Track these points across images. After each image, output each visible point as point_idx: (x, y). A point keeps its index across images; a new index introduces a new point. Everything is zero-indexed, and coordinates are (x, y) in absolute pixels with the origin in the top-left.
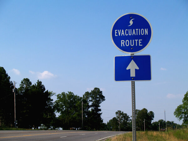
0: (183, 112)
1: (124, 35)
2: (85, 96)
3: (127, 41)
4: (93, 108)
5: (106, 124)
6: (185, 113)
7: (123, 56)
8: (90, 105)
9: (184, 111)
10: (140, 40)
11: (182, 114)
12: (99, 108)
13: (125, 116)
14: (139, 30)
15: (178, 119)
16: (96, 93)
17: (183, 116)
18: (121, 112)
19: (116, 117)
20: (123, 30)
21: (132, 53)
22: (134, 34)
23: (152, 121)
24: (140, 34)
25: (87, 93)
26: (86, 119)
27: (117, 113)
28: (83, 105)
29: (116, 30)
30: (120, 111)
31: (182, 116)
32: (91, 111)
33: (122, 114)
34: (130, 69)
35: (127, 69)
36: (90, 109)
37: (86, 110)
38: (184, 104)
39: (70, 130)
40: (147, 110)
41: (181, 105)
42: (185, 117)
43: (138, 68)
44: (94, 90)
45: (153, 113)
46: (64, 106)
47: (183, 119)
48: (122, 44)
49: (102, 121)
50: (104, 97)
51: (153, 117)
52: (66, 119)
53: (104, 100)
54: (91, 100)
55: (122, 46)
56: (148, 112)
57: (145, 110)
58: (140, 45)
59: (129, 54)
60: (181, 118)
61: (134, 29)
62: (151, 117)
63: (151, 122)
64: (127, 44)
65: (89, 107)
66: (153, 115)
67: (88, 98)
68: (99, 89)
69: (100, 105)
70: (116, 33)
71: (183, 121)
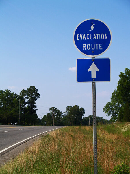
0: (111, 109)
1: (85, 39)
2: (22, 94)
3: (89, 45)
4: (29, 105)
5: (41, 119)
6: (113, 110)
7: (84, 59)
8: (27, 102)
9: (113, 107)
10: (100, 44)
11: (110, 110)
12: (34, 105)
13: (59, 112)
14: (99, 34)
15: (107, 115)
16: (32, 91)
17: (112, 112)
18: (55, 109)
19: (50, 113)
20: (84, 35)
21: (93, 56)
22: (95, 38)
23: (83, 116)
24: (100, 39)
25: (24, 91)
26: (22, 115)
27: (51, 109)
28: (20, 101)
29: (78, 35)
30: (53, 108)
31: (110, 112)
32: (27, 107)
33: (56, 110)
34: (91, 71)
35: (89, 71)
36: (26, 106)
37: (22, 107)
38: (113, 101)
39: (7, 125)
40: (78, 107)
41: (109, 102)
42: (113, 113)
43: (98, 70)
44: (30, 88)
45: (84, 109)
46: (2, 103)
47: (111, 115)
48: (84, 47)
49: (37, 117)
50: (39, 95)
51: (84, 113)
52: (4, 115)
53: (39, 97)
54: (27, 97)
55: (83, 49)
56: (80, 108)
57: (77, 106)
58: (100, 49)
59: (90, 57)
60: (109, 114)
61: (95, 34)
62: (82, 113)
63: (82, 118)
64: (89, 48)
65: (25, 103)
66: (84, 111)
67: (24, 95)
68: (34, 87)
69: (35, 102)
70: (78, 37)
71: (111, 116)
